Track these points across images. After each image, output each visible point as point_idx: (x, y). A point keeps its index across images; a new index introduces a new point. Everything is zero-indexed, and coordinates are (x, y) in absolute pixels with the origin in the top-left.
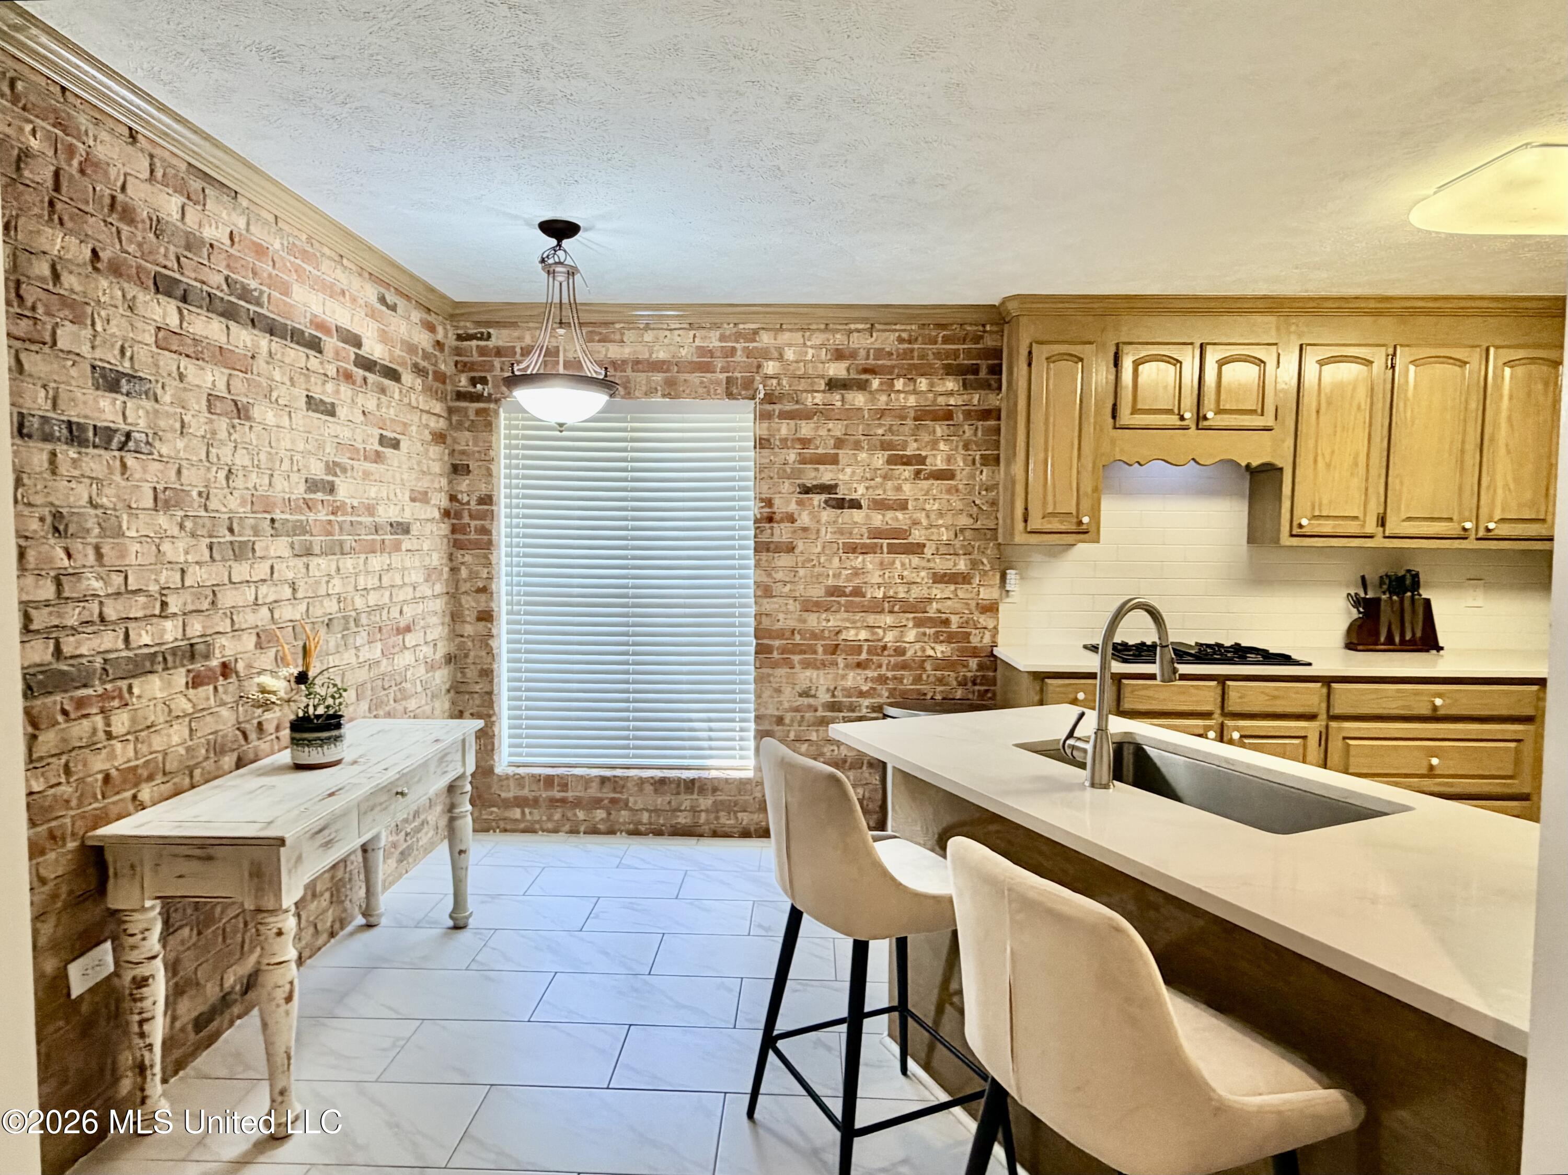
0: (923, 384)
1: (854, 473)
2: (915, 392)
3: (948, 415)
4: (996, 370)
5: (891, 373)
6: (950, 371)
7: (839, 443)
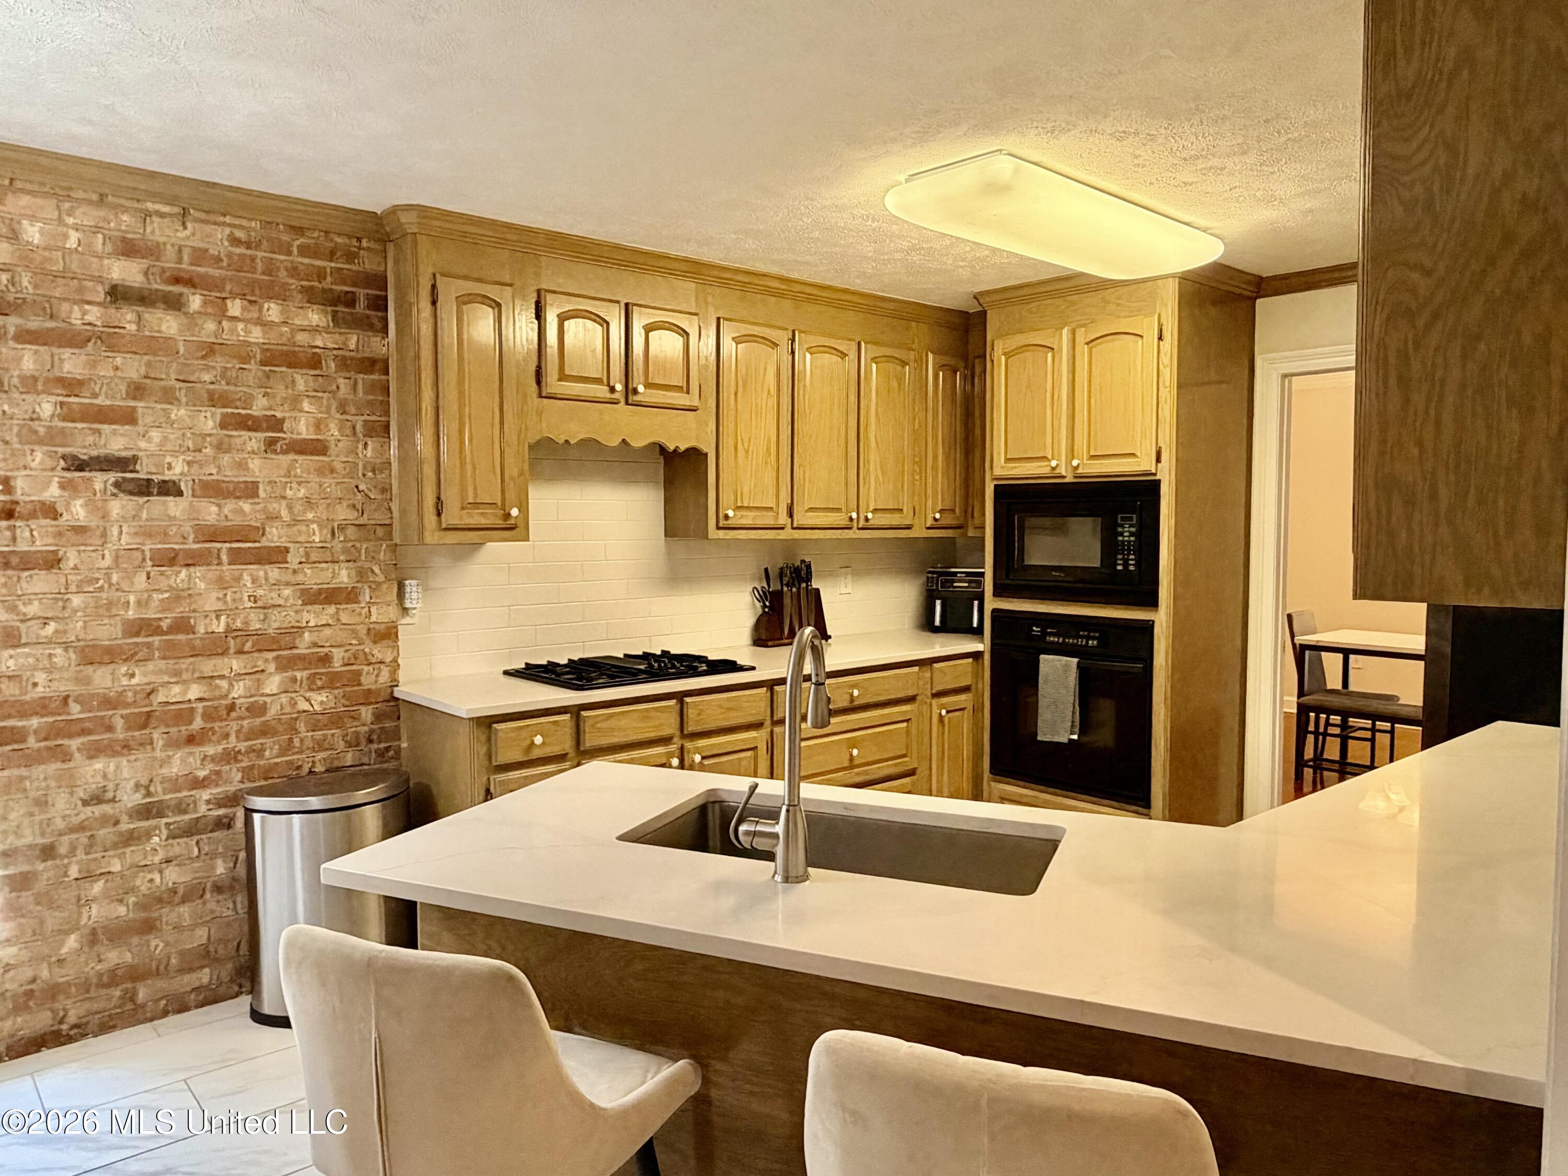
0: (273, 311)
1: (165, 438)
2: (261, 322)
3: (315, 362)
4: (380, 304)
5: (222, 290)
6: (312, 297)
7: (137, 390)
